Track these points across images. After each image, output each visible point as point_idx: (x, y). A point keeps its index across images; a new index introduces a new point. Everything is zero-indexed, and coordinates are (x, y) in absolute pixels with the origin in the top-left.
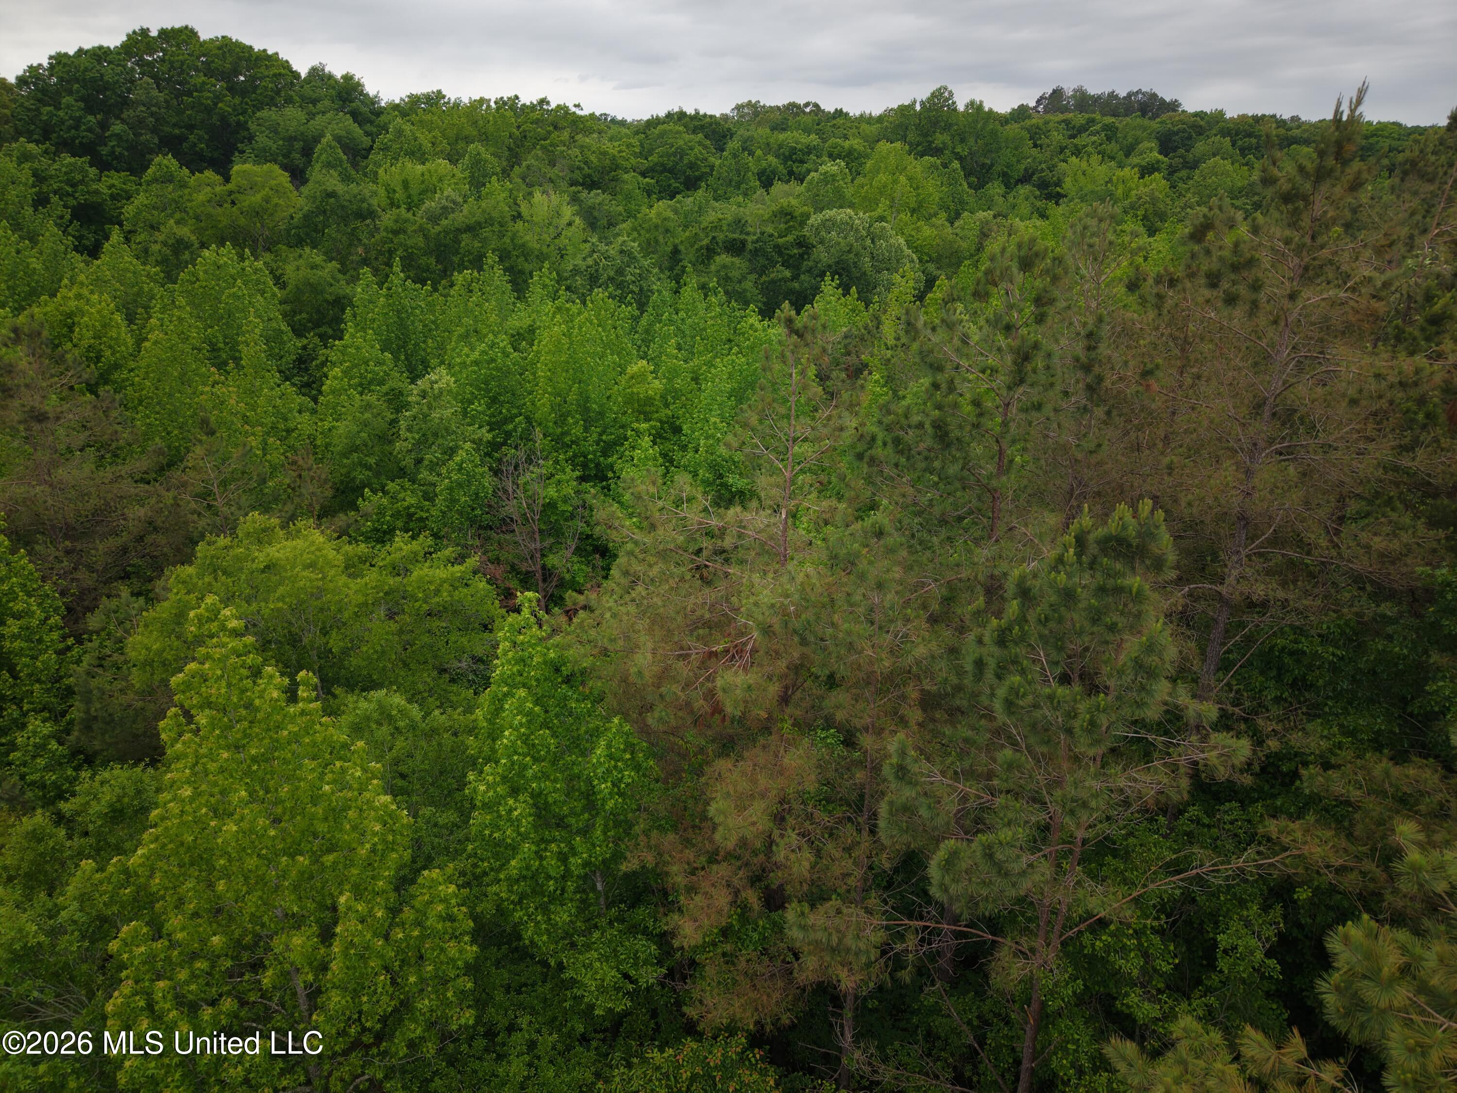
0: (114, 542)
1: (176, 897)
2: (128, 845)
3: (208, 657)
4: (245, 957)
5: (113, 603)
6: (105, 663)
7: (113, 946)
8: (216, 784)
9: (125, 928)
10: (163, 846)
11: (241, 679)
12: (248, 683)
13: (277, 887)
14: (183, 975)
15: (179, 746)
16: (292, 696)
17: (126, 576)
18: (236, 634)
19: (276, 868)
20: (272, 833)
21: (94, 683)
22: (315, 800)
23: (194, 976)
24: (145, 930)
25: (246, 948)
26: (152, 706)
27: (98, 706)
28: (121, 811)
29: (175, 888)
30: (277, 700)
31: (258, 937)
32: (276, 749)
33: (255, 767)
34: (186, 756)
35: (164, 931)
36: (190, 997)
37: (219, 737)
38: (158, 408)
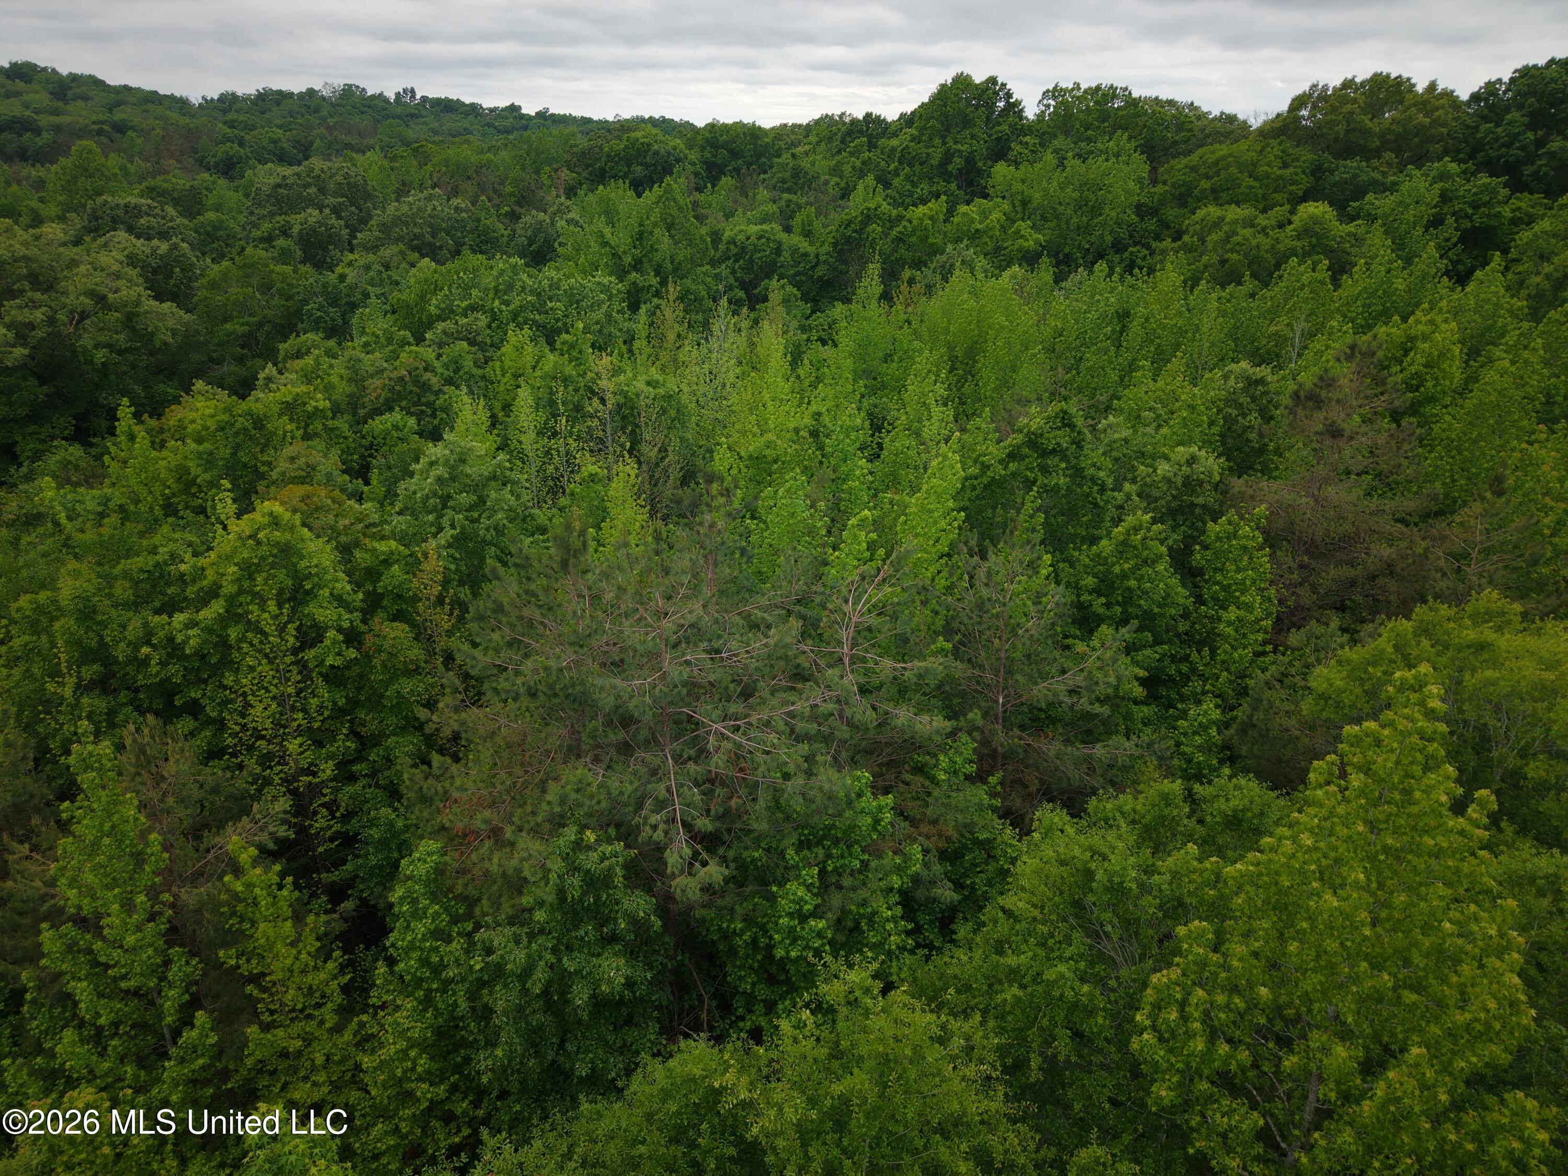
0: (1346, 572)
1: (1247, 927)
2: (1230, 853)
3: (1391, 724)
4: (1279, 1026)
5: (1320, 630)
6: (1286, 681)
7: (1181, 931)
8: (1336, 849)
9: (1196, 923)
10: (1260, 874)
11: (1412, 763)
12: (1417, 770)
13: (1342, 986)
14: (1221, 999)
15: (1319, 793)
16: (1459, 807)
17: (1341, 608)
18: (1431, 714)
19: (1352, 967)
20: (1367, 932)
21: (1268, 694)
22: (1426, 929)
23: (1227, 1007)
24: (1210, 936)
25: (1282, 1017)
26: (1306, 740)
27: (1262, 716)
28: (1240, 821)
29: (1250, 917)
30: (1442, 805)
31: (1298, 1017)
32: (1412, 851)
33: (1382, 857)
34: (1321, 805)
35: (1223, 949)
36: (1216, 1023)
37: (1361, 807)
38: (1454, 453)
